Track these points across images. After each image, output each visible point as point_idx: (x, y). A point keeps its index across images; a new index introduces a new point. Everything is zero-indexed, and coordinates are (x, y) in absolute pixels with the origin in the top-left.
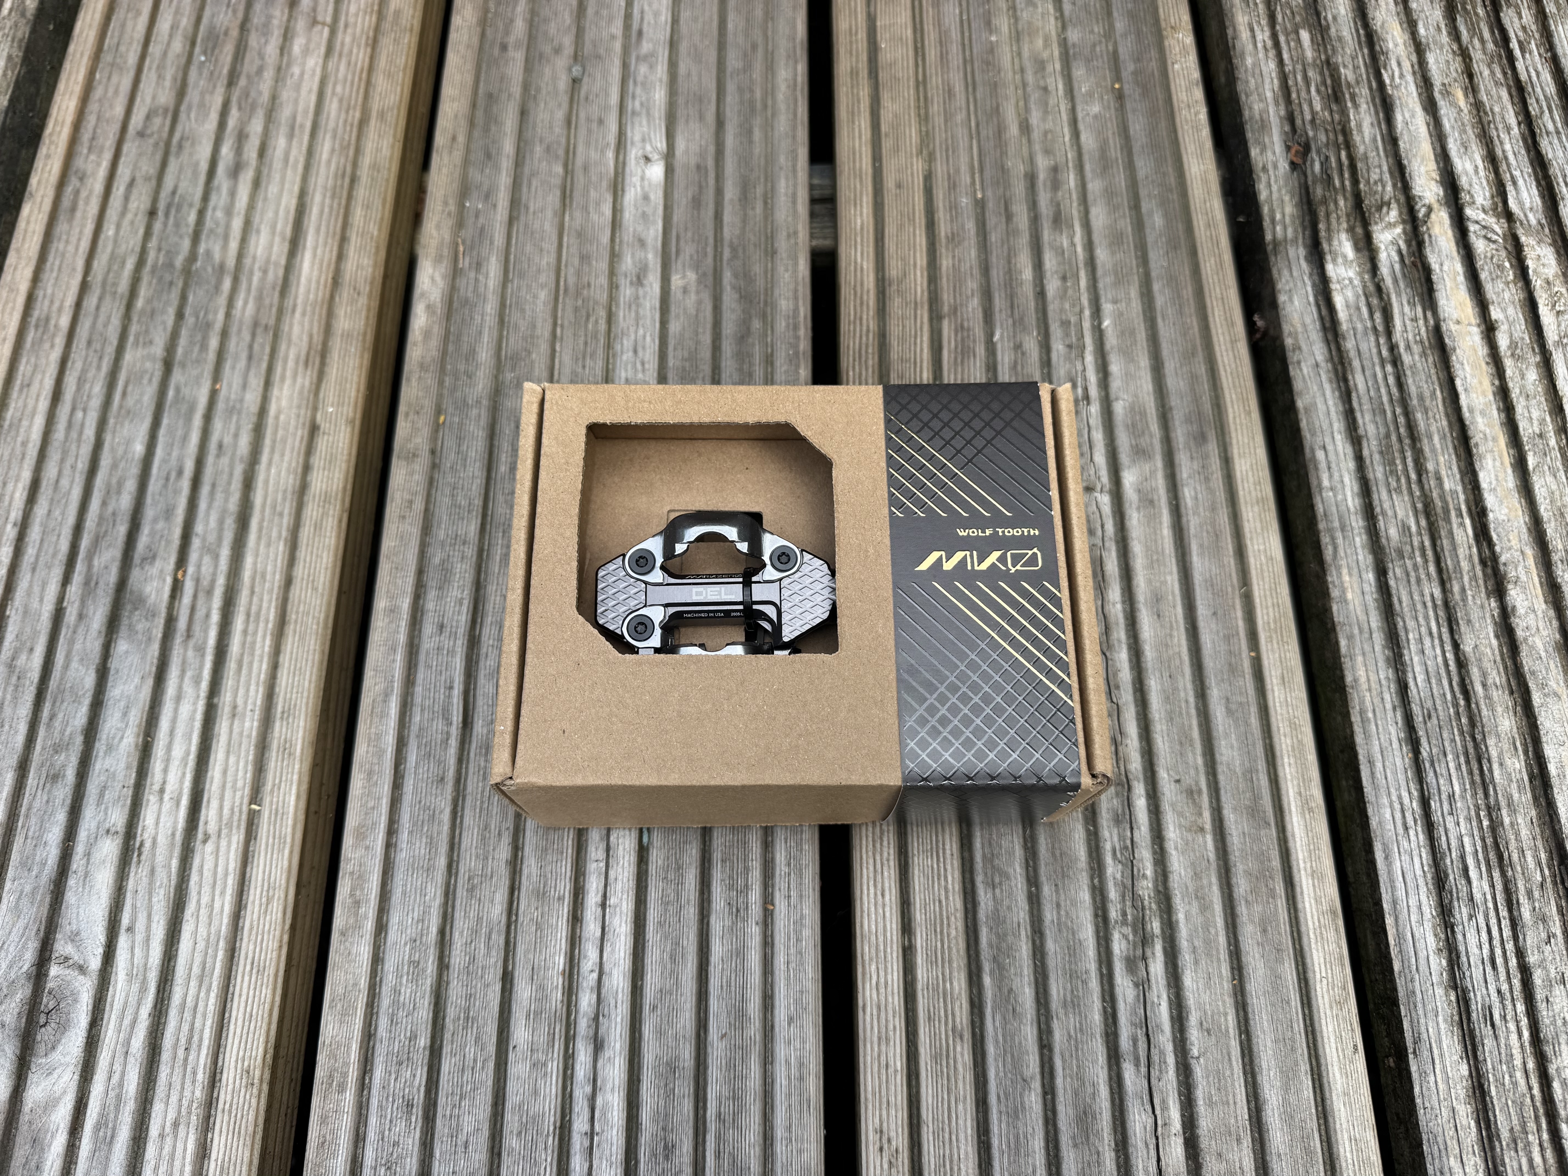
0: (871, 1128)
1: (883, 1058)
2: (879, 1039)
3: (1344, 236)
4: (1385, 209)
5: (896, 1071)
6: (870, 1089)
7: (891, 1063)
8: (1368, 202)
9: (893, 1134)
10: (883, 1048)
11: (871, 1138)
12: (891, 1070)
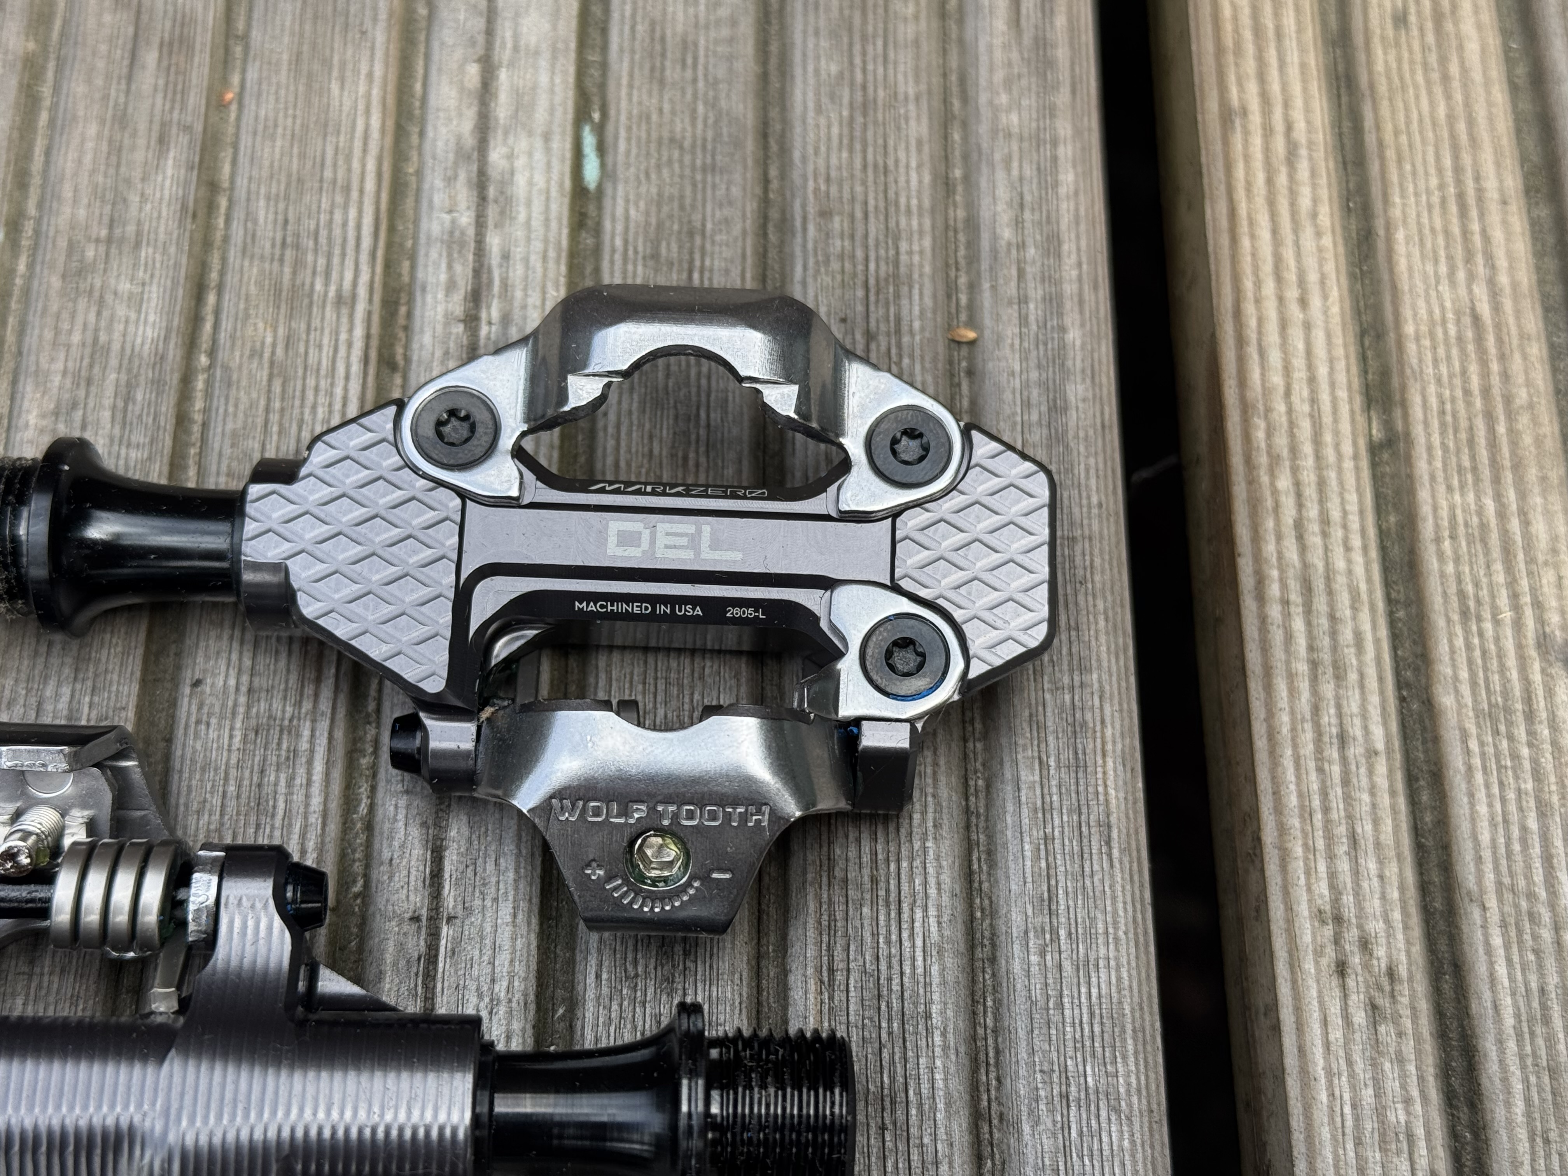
0: (1303, 909)
1: (1329, 717)
2: (1314, 665)
5: (1371, 753)
6: (1292, 800)
7: (1356, 730)
9: (1376, 926)
10: (1328, 689)
11: (1306, 937)
12: (1356, 751)
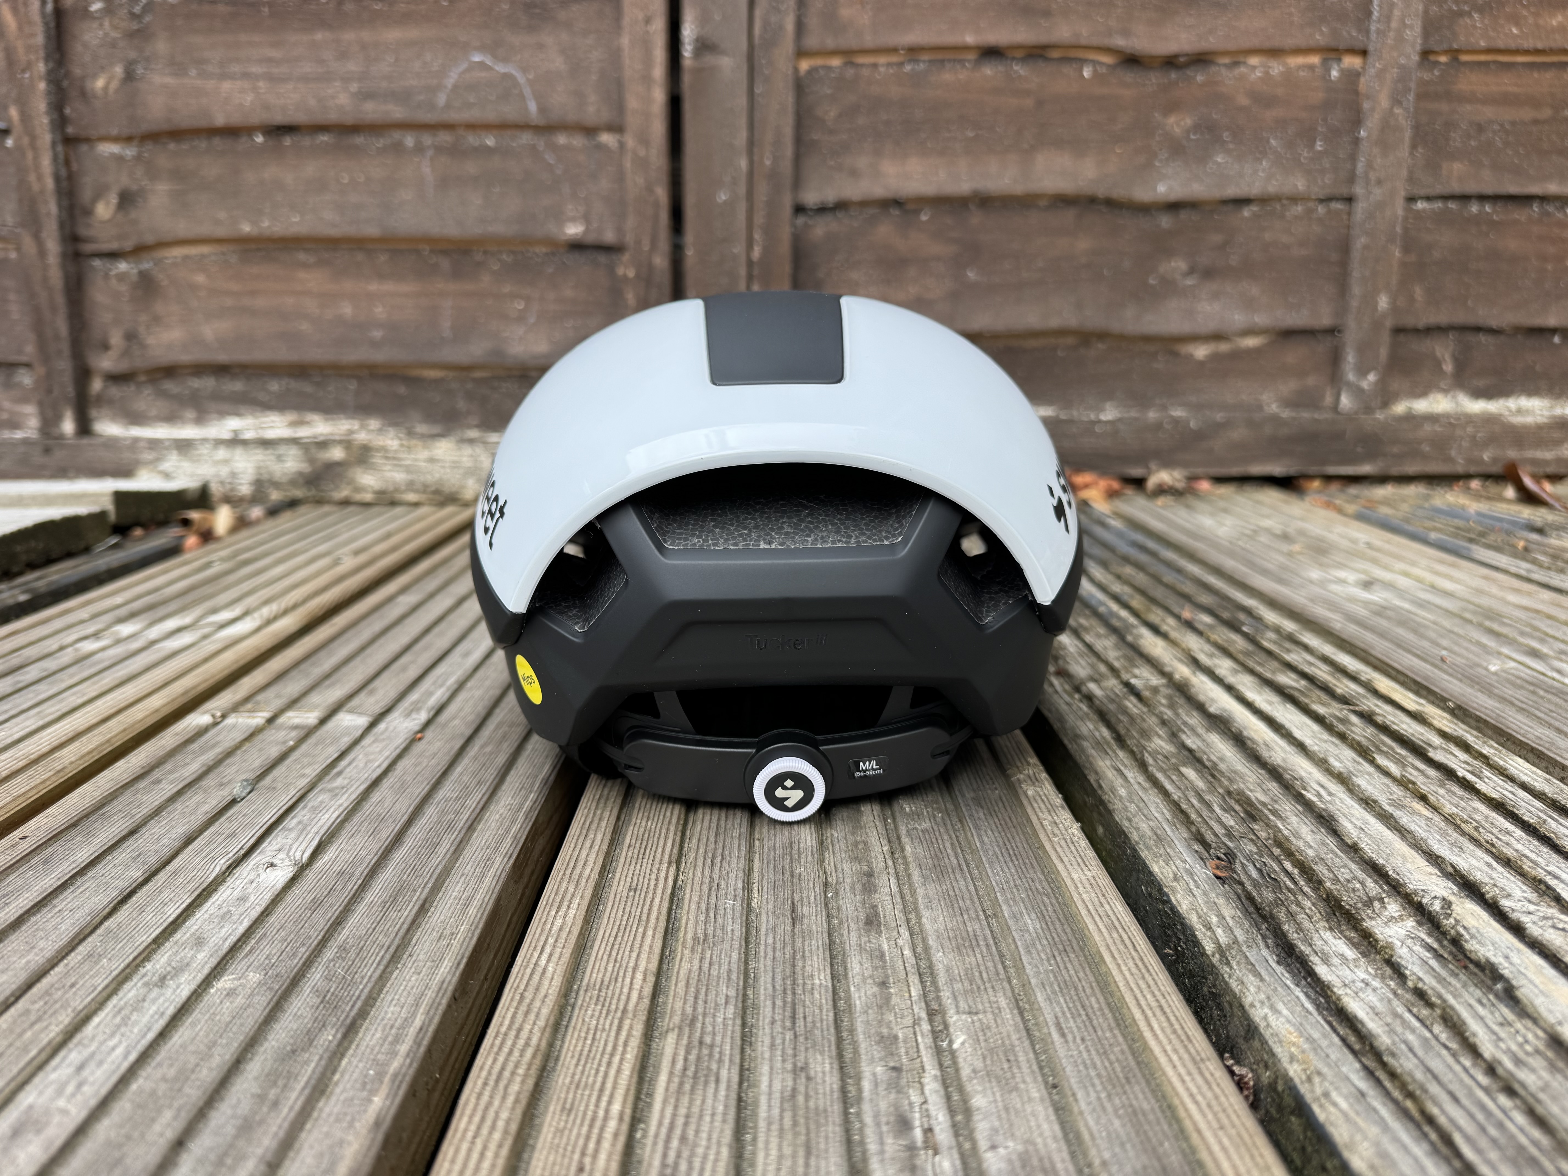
3: (1328, 935)
4: (1376, 904)
8: (1347, 900)
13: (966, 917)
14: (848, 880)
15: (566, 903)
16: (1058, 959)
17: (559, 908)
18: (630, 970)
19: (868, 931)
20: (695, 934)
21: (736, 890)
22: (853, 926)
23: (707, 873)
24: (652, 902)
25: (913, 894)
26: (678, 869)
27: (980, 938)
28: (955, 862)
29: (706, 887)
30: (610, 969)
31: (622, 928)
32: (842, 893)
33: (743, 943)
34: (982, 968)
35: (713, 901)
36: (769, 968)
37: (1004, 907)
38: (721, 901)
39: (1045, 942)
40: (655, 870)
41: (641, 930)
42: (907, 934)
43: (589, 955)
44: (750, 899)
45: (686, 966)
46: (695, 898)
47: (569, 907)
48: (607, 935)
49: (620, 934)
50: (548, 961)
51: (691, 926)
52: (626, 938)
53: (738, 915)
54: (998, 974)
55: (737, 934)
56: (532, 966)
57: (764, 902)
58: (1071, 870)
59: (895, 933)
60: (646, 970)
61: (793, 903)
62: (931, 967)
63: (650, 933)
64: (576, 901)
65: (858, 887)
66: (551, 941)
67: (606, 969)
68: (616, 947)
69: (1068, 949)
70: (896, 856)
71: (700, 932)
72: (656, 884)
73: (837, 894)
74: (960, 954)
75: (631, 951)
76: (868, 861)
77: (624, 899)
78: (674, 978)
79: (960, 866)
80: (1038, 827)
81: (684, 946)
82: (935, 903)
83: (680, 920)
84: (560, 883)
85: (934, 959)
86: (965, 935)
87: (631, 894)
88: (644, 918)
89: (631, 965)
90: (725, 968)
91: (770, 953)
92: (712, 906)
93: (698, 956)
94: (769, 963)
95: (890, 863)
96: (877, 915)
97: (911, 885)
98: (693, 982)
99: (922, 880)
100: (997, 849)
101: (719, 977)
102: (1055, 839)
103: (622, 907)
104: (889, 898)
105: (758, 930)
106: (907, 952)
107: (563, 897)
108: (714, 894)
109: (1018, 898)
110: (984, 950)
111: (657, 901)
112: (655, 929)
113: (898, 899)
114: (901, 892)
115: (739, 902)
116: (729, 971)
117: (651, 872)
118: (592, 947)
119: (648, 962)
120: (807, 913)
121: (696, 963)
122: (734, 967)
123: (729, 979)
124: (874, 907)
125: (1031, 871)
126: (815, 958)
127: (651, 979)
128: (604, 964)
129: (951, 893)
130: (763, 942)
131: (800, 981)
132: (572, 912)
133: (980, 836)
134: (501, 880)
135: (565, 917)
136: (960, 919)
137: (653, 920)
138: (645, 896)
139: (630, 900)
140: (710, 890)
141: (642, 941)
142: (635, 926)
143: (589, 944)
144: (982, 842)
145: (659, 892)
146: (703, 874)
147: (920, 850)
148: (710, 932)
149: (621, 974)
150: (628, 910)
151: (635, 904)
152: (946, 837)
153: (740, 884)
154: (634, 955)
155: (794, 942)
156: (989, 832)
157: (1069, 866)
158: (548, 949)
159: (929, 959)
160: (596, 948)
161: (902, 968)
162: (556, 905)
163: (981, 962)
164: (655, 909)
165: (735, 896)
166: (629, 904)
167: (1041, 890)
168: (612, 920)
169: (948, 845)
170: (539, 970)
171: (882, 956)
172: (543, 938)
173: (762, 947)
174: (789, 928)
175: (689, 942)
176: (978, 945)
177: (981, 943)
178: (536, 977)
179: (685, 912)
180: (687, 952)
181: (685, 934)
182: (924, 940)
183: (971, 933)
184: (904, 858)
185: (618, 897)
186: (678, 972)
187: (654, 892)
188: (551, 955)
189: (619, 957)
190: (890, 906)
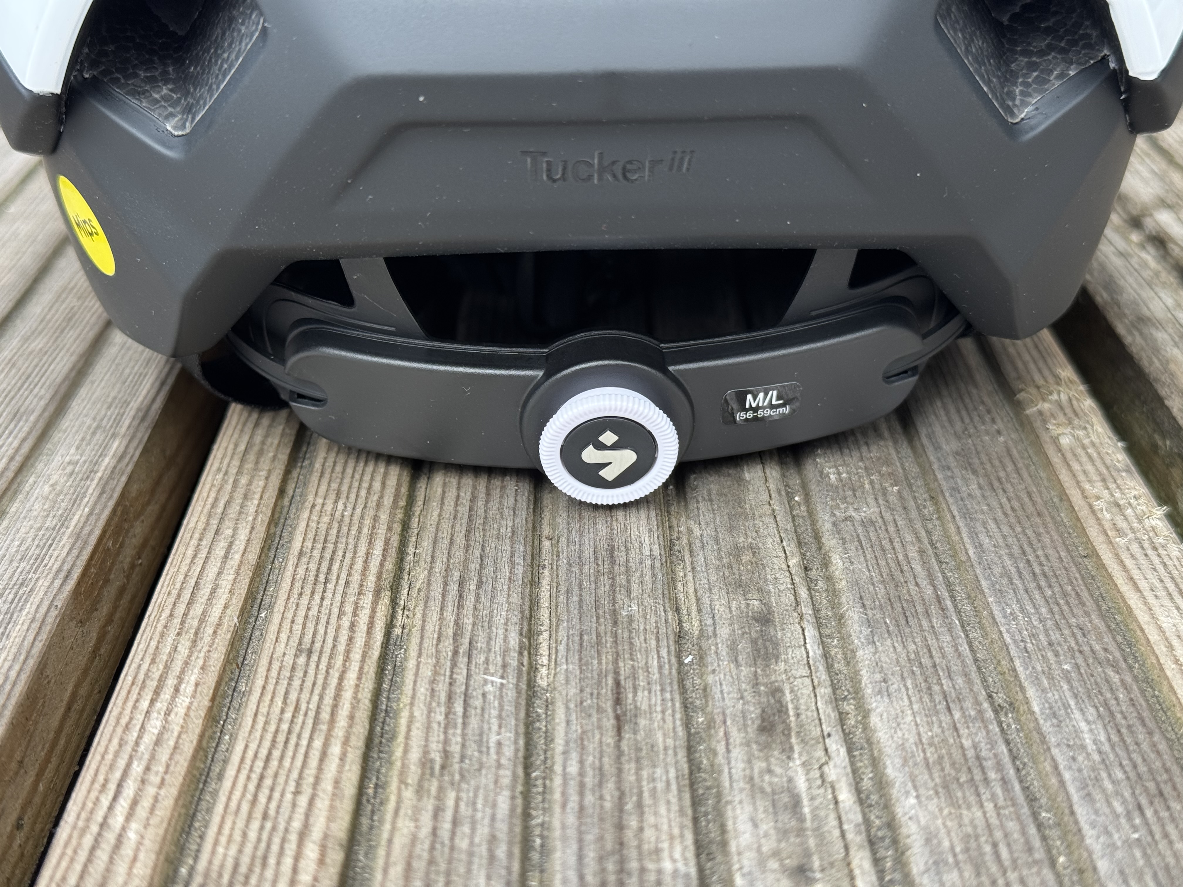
13: (957, 715)
14: (724, 632)
15: (171, 682)
16: (1149, 813)
17: (157, 692)
18: (293, 837)
19: (766, 747)
20: (426, 752)
21: (505, 652)
22: (736, 736)
23: (450, 616)
24: (341, 679)
25: (850, 659)
26: (394, 602)
27: (989, 764)
28: (929, 591)
29: (447, 646)
30: (253, 835)
31: (281, 738)
32: (711, 658)
33: (520, 771)
34: (998, 835)
35: (461, 678)
36: (572, 833)
37: (1031, 692)
38: (478, 678)
39: (1119, 775)
40: (349, 609)
41: (318, 744)
42: (843, 751)
43: (215, 794)
44: (533, 669)
45: (405, 826)
46: (427, 672)
47: (177, 690)
48: (250, 754)
49: (276, 754)
50: (130, 816)
51: (417, 733)
52: (287, 763)
53: (509, 708)
54: (1030, 850)
55: (508, 751)
56: (94, 828)
57: (561, 678)
58: (1157, 611)
59: (820, 753)
60: (326, 837)
61: (617, 683)
62: (891, 825)
63: (336, 749)
64: (192, 677)
65: (744, 646)
66: (137, 768)
67: (245, 835)
68: (268, 782)
69: (1167, 790)
70: (813, 574)
71: (435, 747)
72: (351, 639)
73: (701, 657)
74: (953, 803)
75: (297, 793)
76: (760, 590)
77: (286, 673)
78: (381, 852)
79: (939, 599)
80: (1084, 513)
81: (403, 781)
82: (895, 684)
83: (397, 715)
84: (162, 635)
85: (899, 811)
86: (957, 754)
87: (302, 660)
88: (325, 716)
89: (297, 824)
90: (483, 831)
91: (574, 799)
92: (460, 689)
93: (429, 805)
94: (571, 819)
95: (803, 593)
96: (782, 710)
97: (845, 639)
98: (419, 865)
99: (866, 631)
100: (1008, 563)
101: (471, 854)
102: (1121, 541)
103: (282, 690)
104: (805, 672)
105: (549, 739)
106: (846, 797)
107: (167, 667)
108: (462, 660)
109: (1057, 672)
110: (999, 791)
111: (352, 676)
112: (346, 742)
113: (822, 675)
114: (826, 655)
115: (512, 679)
116: (493, 839)
117: (341, 613)
118: (220, 777)
119: (330, 819)
120: (644, 707)
121: (426, 819)
122: (502, 827)
123: (492, 857)
124: (776, 691)
125: (1078, 611)
126: (663, 810)
127: (336, 857)
128: (240, 824)
129: (926, 661)
130: (558, 768)
131: (634, 865)
132: (183, 701)
133: (973, 534)
134: (47, 629)
135: (168, 713)
136: (945, 719)
137: (342, 722)
138: (329, 667)
139: (299, 674)
140: (456, 653)
141: (320, 769)
142: (306, 735)
143: (216, 769)
144: (979, 547)
145: (356, 656)
146: (441, 619)
147: (859, 566)
148: (455, 749)
149: (275, 848)
150: (293, 696)
151: (309, 684)
152: (909, 537)
153: (514, 640)
154: (303, 801)
155: (620, 771)
156: (992, 525)
157: (1151, 600)
158: (130, 789)
159: (887, 806)
160: (227, 784)
161: (837, 833)
162: (152, 684)
163: (994, 821)
164: (348, 695)
165: (504, 666)
166: (296, 683)
167: (1102, 654)
168: (261, 720)
169: (913, 554)
170: (110, 837)
171: (796, 804)
172: (121, 763)
173: (558, 781)
174: (609, 739)
175: (414, 772)
176: (986, 780)
177: (992, 775)
178: (103, 855)
179: (406, 700)
180: (408, 794)
181: (406, 751)
182: (875, 763)
183: (971, 753)
184: (829, 579)
185: (276, 666)
186: (390, 841)
187: (347, 658)
188: (135, 803)
189: (273, 805)
190: (807, 691)
